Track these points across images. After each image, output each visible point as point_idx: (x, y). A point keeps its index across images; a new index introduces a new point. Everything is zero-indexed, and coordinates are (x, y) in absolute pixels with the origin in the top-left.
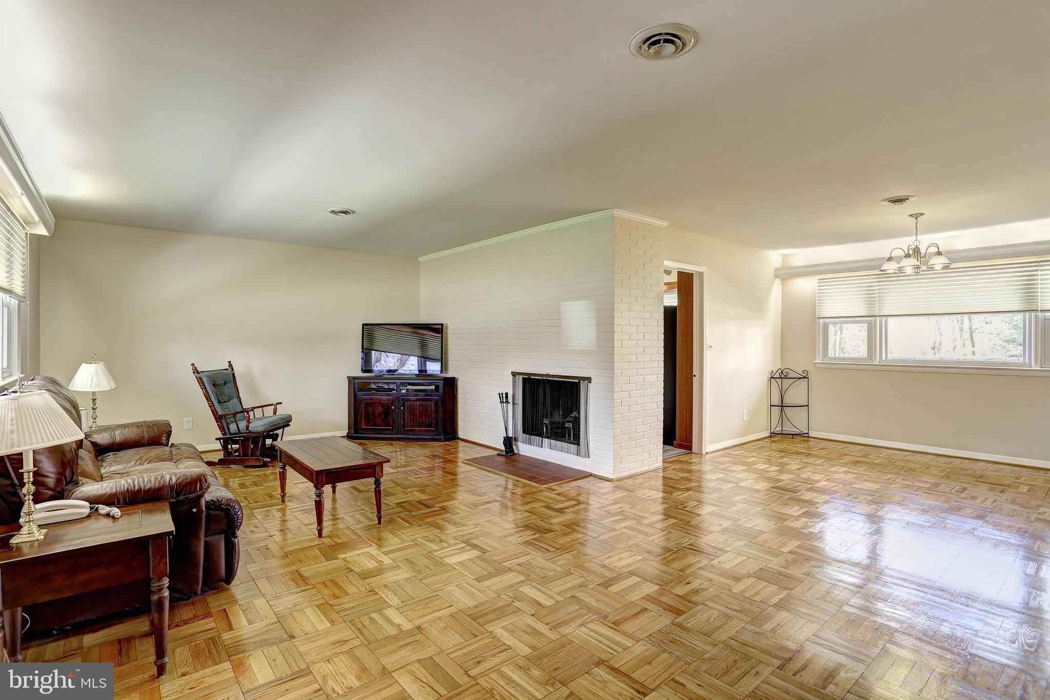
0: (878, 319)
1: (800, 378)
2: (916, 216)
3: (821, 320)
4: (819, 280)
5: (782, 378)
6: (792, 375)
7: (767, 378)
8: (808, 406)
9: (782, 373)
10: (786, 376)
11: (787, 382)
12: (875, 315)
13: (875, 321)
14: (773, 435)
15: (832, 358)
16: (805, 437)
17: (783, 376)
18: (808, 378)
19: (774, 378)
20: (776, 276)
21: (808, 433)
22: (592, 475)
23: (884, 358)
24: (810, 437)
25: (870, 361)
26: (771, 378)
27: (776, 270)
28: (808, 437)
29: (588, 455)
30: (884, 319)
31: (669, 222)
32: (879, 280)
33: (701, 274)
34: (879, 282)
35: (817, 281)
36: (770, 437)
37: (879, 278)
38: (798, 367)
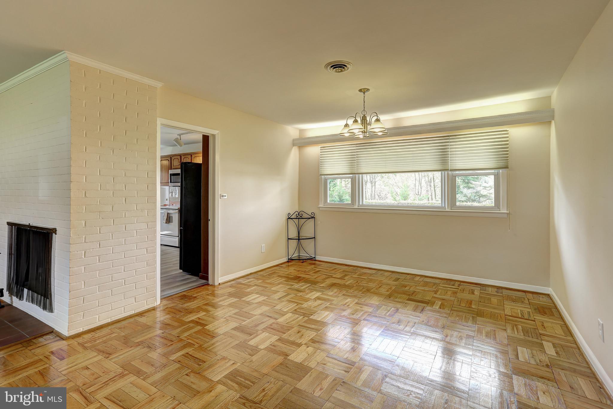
0: (357, 175)
1: (310, 218)
2: (363, 91)
3: (323, 177)
4: (321, 147)
5: (299, 219)
6: (305, 216)
7: (285, 218)
8: (315, 238)
9: (299, 214)
10: (301, 217)
11: (302, 221)
12: (354, 173)
13: (355, 177)
14: (290, 260)
15: (329, 204)
16: (313, 260)
17: (299, 217)
18: (314, 218)
19: (291, 219)
20: (294, 145)
21: (315, 258)
22: (53, 332)
23: (361, 204)
24: (316, 260)
25: (352, 206)
26: (288, 218)
27: (294, 140)
28: (315, 260)
29: (51, 310)
30: (361, 175)
31: (163, 84)
32: (357, 148)
33: (214, 136)
34: (357, 149)
35: (320, 148)
36: (288, 262)
37: (357, 147)
38: (309, 210)
